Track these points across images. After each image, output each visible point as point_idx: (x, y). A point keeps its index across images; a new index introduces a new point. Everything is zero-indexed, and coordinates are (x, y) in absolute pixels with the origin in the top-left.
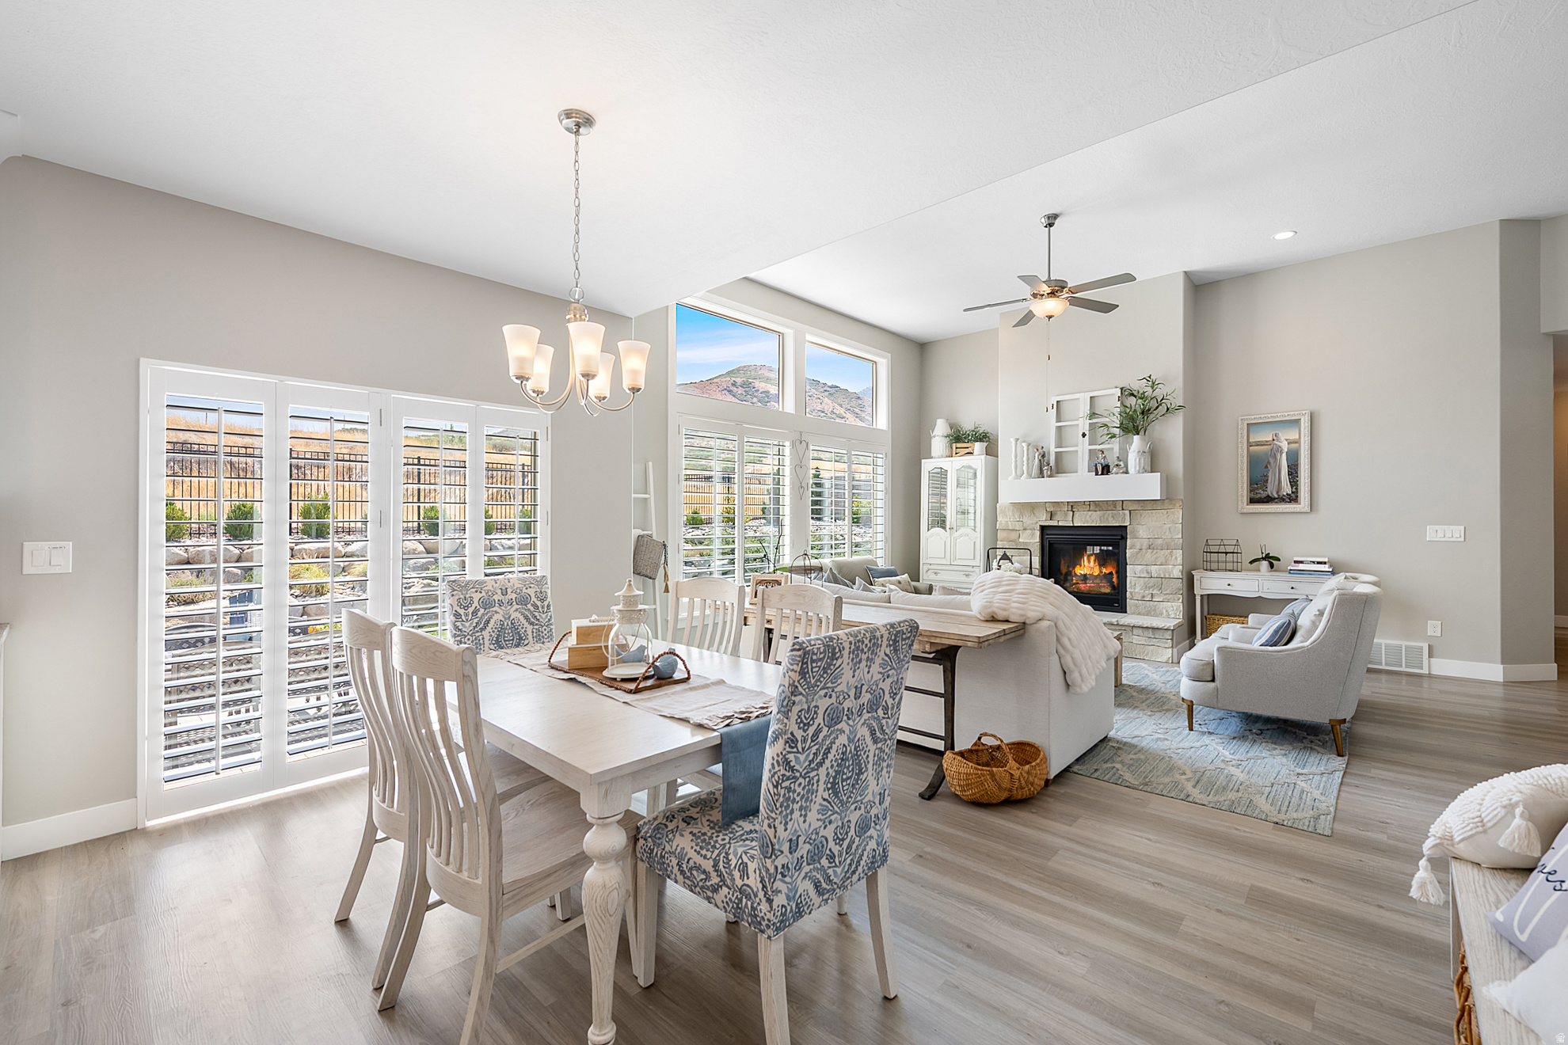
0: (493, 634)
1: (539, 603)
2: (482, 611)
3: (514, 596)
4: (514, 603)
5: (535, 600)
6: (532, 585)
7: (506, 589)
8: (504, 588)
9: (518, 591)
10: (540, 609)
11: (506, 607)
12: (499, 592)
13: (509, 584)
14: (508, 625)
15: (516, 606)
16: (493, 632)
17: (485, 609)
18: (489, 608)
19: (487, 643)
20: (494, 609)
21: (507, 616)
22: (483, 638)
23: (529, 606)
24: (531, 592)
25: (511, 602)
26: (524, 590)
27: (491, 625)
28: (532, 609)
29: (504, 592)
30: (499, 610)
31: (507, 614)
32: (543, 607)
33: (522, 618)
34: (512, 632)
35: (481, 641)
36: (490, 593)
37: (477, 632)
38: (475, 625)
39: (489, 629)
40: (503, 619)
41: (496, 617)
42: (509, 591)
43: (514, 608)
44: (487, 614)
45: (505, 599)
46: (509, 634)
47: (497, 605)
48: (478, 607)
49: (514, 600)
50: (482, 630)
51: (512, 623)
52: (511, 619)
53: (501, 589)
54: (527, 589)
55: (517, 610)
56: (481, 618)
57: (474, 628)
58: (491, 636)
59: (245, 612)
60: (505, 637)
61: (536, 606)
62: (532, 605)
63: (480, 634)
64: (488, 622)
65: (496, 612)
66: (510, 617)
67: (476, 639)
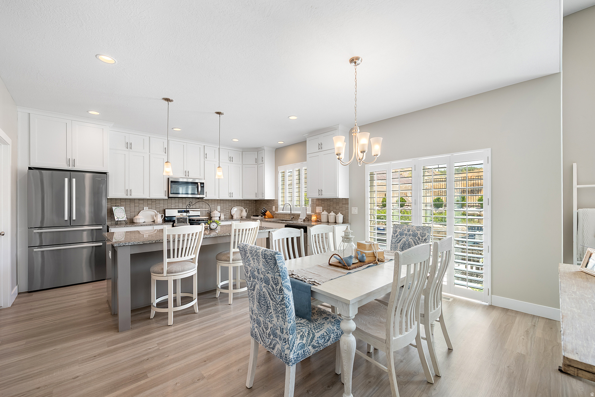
0: (401, 245)
1: (421, 238)
2: (399, 236)
3: (411, 233)
4: (411, 236)
5: (419, 236)
6: (420, 230)
7: (410, 229)
8: (409, 229)
9: (414, 231)
10: (421, 240)
11: (408, 237)
12: (407, 230)
13: (411, 228)
14: (407, 243)
15: (411, 237)
16: (402, 244)
17: (400, 236)
18: (402, 235)
19: (399, 248)
20: (403, 236)
21: (407, 240)
22: (398, 246)
23: (416, 238)
24: (419, 232)
25: (410, 235)
26: (416, 231)
27: (401, 242)
28: (417, 239)
29: (409, 231)
30: (405, 237)
31: (407, 239)
32: (422, 239)
33: (413, 242)
34: (408, 246)
35: (397, 247)
36: (403, 230)
37: (396, 243)
38: (396, 240)
39: (400, 243)
40: (406, 241)
41: (404, 239)
42: (411, 230)
43: (410, 238)
44: (400, 237)
45: (408, 233)
46: (407, 247)
47: (405, 235)
48: (398, 234)
49: (411, 234)
50: (398, 243)
51: (408, 243)
52: (409, 241)
53: (408, 229)
54: (417, 231)
55: (411, 238)
56: (398, 238)
57: (396, 241)
58: (400, 246)
59: (475, 235)
60: (405, 247)
61: (419, 238)
62: (418, 238)
63: (397, 244)
64: (400, 240)
65: (404, 238)
66: (408, 240)
67: (395, 245)
